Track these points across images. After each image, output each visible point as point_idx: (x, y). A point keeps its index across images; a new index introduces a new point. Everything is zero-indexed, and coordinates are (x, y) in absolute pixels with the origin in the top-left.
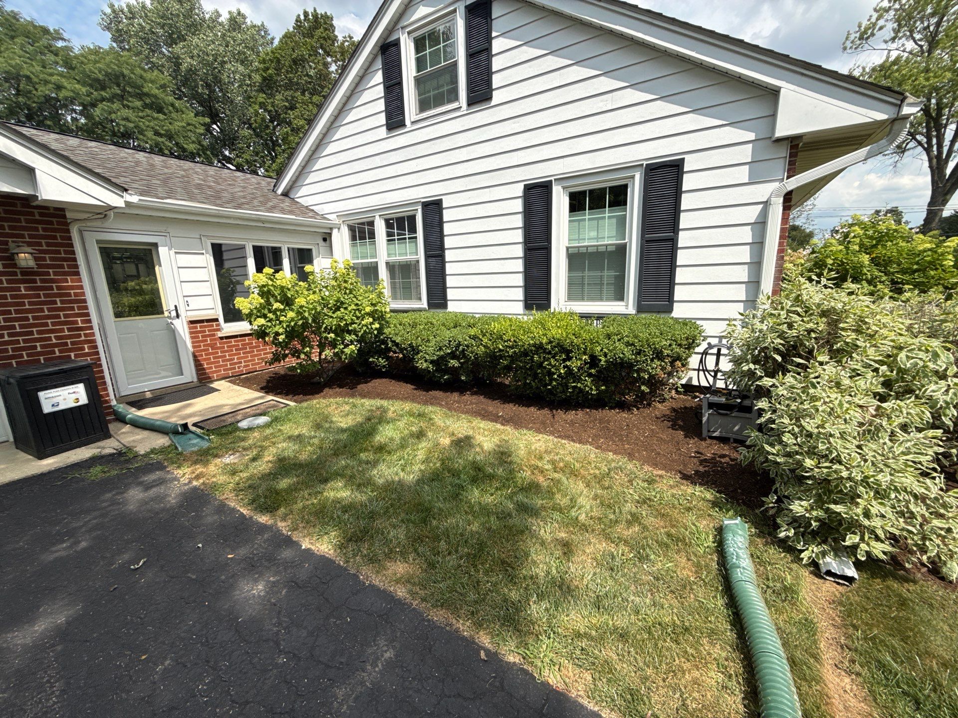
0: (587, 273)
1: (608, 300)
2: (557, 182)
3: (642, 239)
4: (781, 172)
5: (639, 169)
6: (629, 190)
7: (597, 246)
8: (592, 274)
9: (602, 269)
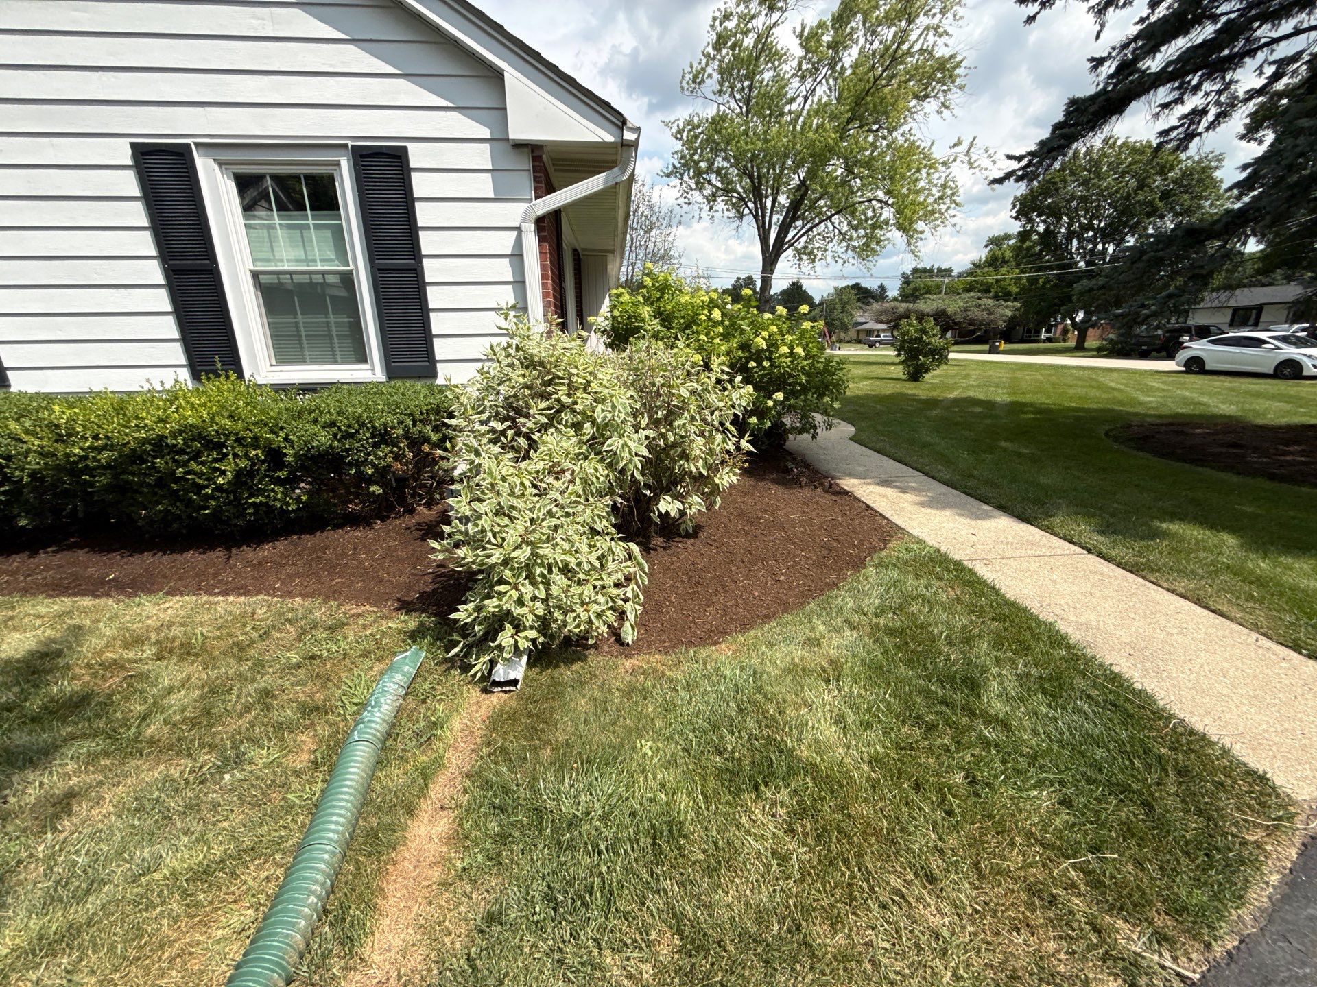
0: (300, 318)
1: (344, 361)
2: (202, 151)
3: (372, 267)
4: (528, 190)
5: (343, 151)
6: (337, 184)
7: (310, 273)
8: (311, 319)
9: (326, 314)
